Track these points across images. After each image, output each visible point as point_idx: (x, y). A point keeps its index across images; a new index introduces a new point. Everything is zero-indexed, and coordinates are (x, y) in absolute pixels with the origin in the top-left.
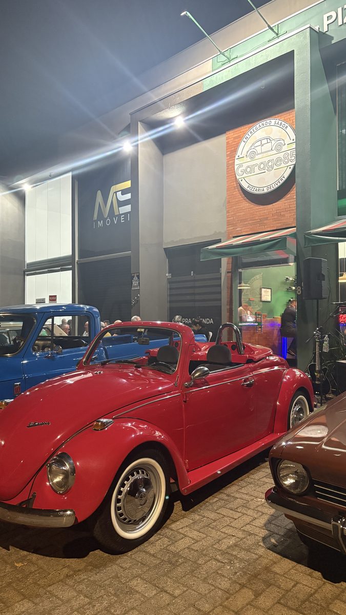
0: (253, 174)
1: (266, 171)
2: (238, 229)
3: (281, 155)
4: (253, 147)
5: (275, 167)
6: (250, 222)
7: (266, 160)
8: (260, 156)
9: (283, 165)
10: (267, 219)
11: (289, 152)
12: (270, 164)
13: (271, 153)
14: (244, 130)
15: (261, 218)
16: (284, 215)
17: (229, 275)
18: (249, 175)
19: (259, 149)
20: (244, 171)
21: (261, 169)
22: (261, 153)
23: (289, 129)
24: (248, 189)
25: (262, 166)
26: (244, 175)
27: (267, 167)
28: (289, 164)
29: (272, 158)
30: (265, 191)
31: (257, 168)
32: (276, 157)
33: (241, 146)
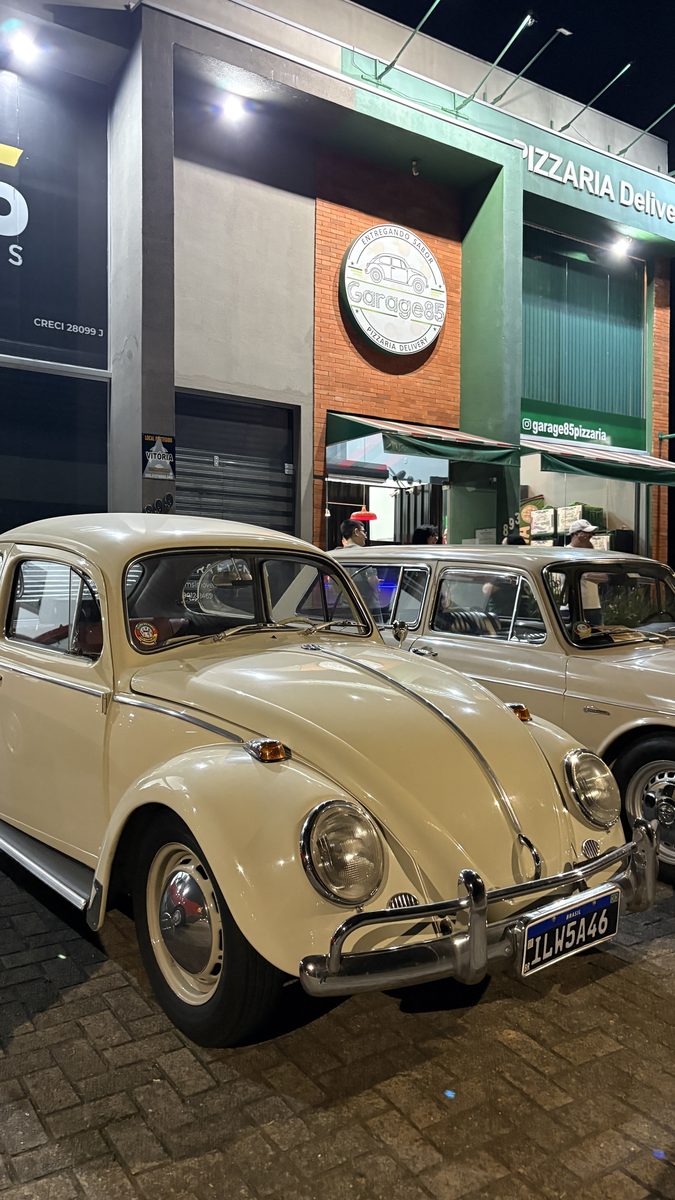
0: (375, 309)
1: (397, 314)
2: (337, 398)
3: (422, 301)
4: (377, 262)
5: (412, 317)
6: (361, 393)
7: (400, 296)
8: (389, 284)
9: (423, 319)
10: (388, 397)
11: (434, 302)
12: (405, 306)
13: (405, 288)
14: (351, 217)
15: (379, 392)
16: (413, 402)
17: (318, 482)
18: (370, 307)
19: (387, 270)
20: (362, 297)
21: (390, 308)
22: (391, 280)
23: (434, 265)
24: (368, 333)
25: (392, 303)
26: (362, 304)
27: (400, 309)
28: (434, 321)
29: (407, 297)
30: (397, 350)
31: (382, 302)
32: (413, 299)
33: (359, 246)
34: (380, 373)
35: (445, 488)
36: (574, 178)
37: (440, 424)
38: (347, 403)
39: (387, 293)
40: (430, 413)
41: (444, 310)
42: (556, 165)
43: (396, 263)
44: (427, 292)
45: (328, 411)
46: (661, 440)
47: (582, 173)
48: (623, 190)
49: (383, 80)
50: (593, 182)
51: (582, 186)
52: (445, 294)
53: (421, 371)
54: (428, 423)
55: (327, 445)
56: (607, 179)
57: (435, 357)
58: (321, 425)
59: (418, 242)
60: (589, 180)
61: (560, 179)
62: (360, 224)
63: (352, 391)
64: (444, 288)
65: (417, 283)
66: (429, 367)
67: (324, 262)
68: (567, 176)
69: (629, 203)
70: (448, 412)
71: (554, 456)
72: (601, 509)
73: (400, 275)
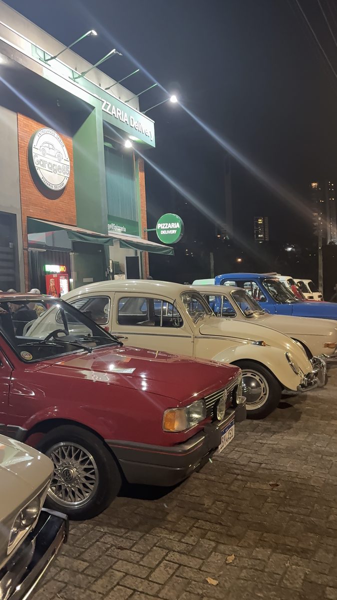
1: (52, 171)
2: (31, 211)
3: (61, 165)
4: (44, 146)
5: (58, 173)
6: (39, 208)
7: (53, 163)
9: (62, 174)
10: (50, 210)
11: (65, 166)
12: (55, 167)
13: (54, 159)
14: (31, 122)
15: (47, 208)
16: (59, 213)
17: (26, 251)
18: (42, 167)
19: (47, 149)
20: (39, 162)
21: (49, 168)
22: (49, 155)
23: (64, 148)
24: (42, 180)
25: (50, 166)
26: (39, 166)
27: (53, 169)
28: (66, 175)
29: (55, 163)
30: (53, 188)
31: (47, 165)
32: (58, 164)
33: (36, 138)
34: (46, 199)
35: (71, 254)
36: (115, 113)
37: (70, 224)
38: (35, 213)
39: (48, 161)
40: (66, 218)
41: (69, 170)
42: (109, 107)
43: (51, 146)
44: (63, 161)
45: (27, 217)
46: (145, 231)
47: (118, 112)
48: (131, 120)
49: (49, 62)
50: (121, 116)
51: (118, 118)
52: (69, 162)
53: (61, 198)
54: (65, 223)
55: (28, 234)
56: (126, 114)
57: (66, 192)
58: (25, 224)
59: (58, 137)
60: (120, 114)
61: (110, 113)
62: (34, 126)
63: (36, 207)
64: (68, 160)
65: (59, 156)
66: (64, 197)
67: (22, 144)
68: (113, 112)
69: (133, 126)
70: (72, 218)
71: (124, 241)
72: (118, 262)
73: (52, 152)
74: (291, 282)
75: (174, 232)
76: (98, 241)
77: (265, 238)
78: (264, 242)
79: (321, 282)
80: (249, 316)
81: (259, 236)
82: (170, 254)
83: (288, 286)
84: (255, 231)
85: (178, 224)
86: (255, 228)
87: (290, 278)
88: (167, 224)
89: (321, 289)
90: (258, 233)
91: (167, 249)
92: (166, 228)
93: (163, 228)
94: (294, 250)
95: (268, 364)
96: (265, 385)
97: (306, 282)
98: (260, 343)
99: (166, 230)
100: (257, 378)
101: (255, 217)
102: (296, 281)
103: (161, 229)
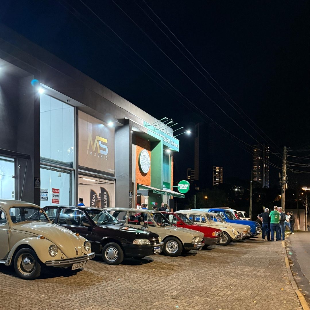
4: (143, 157)
5: (147, 166)
15: (143, 180)
16: (146, 181)
17: (136, 196)
20: (142, 163)
23: (149, 156)
24: (142, 169)
28: (149, 167)
30: (145, 172)
31: (144, 164)
33: (141, 154)
34: (142, 176)
37: (149, 185)
38: (139, 182)
39: (144, 162)
40: (148, 183)
41: (150, 165)
42: (164, 138)
43: (145, 157)
44: (148, 162)
45: (137, 184)
46: (172, 187)
48: (171, 142)
51: (167, 142)
53: (146, 176)
54: (147, 185)
55: (137, 190)
56: (170, 140)
57: (148, 173)
59: (147, 152)
60: (168, 140)
61: (165, 141)
62: (141, 149)
63: (140, 180)
66: (148, 175)
67: (137, 157)
69: (172, 144)
73: (145, 159)
74: (235, 212)
75: (186, 188)
76: (161, 193)
77: (220, 181)
78: (220, 184)
79: (250, 213)
80: (222, 222)
81: (216, 179)
82: (184, 198)
83: (234, 214)
84: (213, 176)
85: (188, 185)
86: (214, 174)
87: (235, 210)
88: (183, 185)
89: (250, 216)
90: (215, 178)
91: (182, 195)
92: (182, 186)
93: (181, 186)
94: (239, 190)
95: (228, 232)
96: (227, 237)
97: (243, 213)
98: (226, 228)
99: (182, 187)
100: (225, 236)
101: (214, 167)
102: (238, 212)
103: (179, 187)
